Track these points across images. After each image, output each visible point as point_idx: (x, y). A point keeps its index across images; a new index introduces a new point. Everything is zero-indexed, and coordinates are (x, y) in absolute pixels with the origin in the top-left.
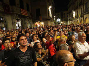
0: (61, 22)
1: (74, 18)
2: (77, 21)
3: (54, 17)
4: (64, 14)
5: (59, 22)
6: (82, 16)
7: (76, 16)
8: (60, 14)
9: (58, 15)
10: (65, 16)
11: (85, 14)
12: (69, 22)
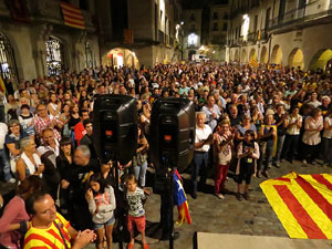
0: (203, 48)
1: (245, 39)
2: (253, 50)
3: (178, 27)
4: (216, 17)
5: (193, 46)
6: (266, 38)
7: (250, 34)
8: (198, 14)
9: (193, 18)
10: (216, 25)
11: (275, 34)
12: (227, 49)
